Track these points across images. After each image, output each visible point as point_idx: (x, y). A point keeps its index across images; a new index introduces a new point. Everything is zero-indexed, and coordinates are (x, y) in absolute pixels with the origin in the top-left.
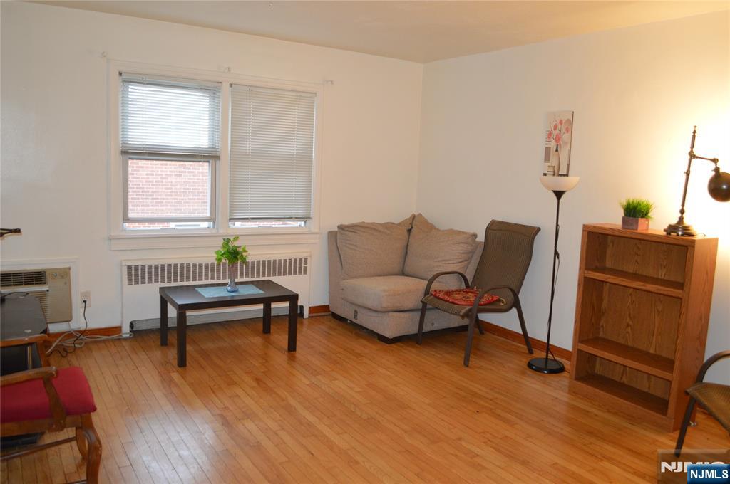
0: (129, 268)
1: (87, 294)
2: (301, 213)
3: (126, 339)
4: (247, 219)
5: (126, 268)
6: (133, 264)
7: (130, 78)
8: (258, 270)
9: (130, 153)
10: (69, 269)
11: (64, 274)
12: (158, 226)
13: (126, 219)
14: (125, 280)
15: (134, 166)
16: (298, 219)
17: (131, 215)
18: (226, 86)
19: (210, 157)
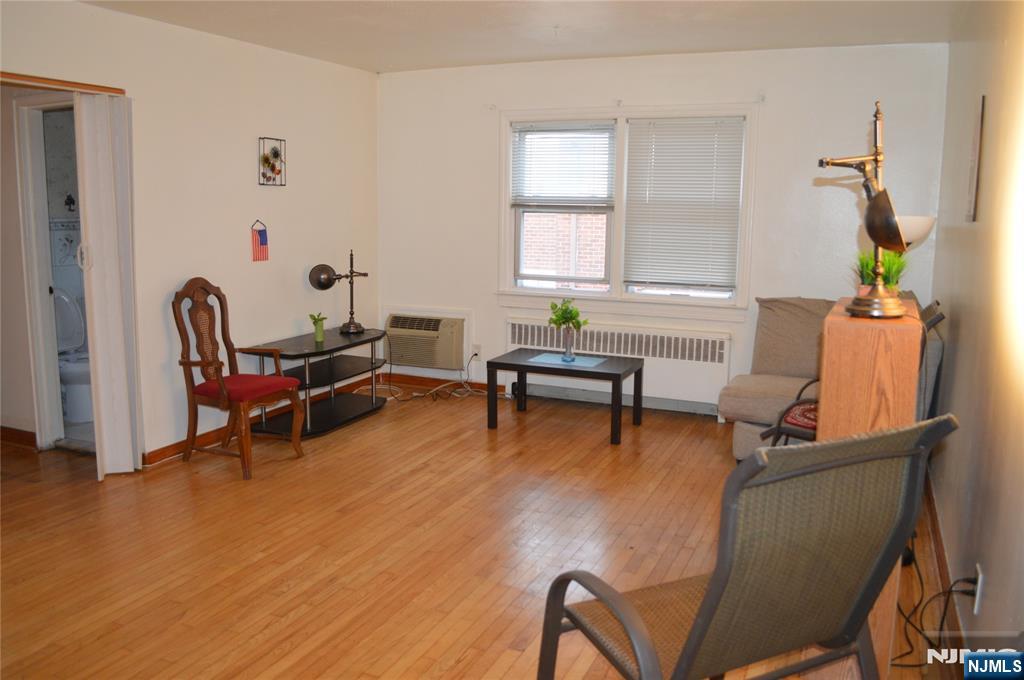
0: (514, 326)
1: (478, 347)
2: (720, 279)
3: (507, 399)
4: (645, 282)
5: (510, 325)
6: (517, 322)
7: (526, 128)
8: (655, 347)
9: (521, 206)
10: (463, 320)
11: (458, 325)
12: (552, 285)
13: (517, 275)
14: (510, 340)
15: (530, 221)
16: (714, 287)
17: (524, 271)
18: (621, 122)
19: (604, 207)
